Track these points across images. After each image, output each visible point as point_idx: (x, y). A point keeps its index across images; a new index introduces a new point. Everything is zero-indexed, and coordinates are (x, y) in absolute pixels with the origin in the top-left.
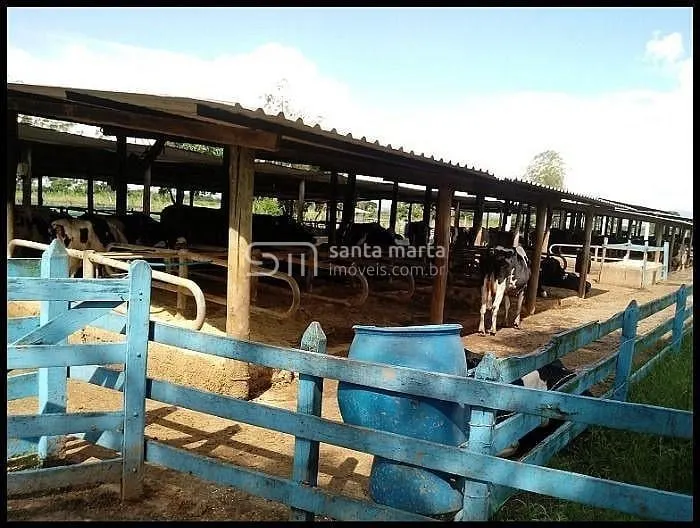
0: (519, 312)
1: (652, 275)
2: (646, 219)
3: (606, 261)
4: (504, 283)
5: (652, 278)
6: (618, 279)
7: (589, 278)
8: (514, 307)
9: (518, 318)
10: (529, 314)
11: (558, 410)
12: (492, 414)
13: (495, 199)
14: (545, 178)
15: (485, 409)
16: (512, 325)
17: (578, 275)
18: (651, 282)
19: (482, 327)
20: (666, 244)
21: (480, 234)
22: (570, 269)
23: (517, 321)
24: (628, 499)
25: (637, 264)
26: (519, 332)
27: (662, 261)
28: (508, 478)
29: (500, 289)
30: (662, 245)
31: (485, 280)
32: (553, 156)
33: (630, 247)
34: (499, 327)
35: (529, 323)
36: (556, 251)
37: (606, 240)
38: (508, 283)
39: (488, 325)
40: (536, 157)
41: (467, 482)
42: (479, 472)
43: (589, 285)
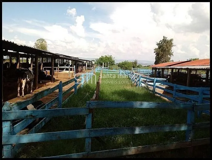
0: (32, 88)
1: (71, 74)
2: (70, 60)
3: (59, 71)
4: (25, 80)
5: (71, 75)
6: (62, 76)
7: (54, 77)
8: (30, 87)
9: (32, 90)
10: (36, 89)
11: (32, 116)
12: (10, 122)
13: (24, 53)
14: (41, 47)
15: (7, 121)
16: (30, 93)
17: (51, 76)
18: (71, 76)
19: (19, 95)
20: (75, 66)
21: (18, 64)
22: (48, 74)
23: (31, 91)
24: (55, 136)
25: (67, 72)
26: (33, 95)
27: (74, 71)
28: (18, 141)
29: (24, 82)
30: (74, 66)
31: (18, 79)
32: (43, 40)
33: (65, 67)
34: (25, 94)
35: (36, 91)
36: (45, 69)
37: (59, 65)
38: (26, 80)
39: (21, 94)
40: (37, 40)
41: (4, 146)
42: (7, 142)
43: (54, 78)
